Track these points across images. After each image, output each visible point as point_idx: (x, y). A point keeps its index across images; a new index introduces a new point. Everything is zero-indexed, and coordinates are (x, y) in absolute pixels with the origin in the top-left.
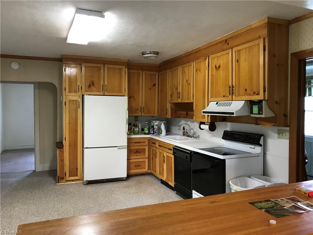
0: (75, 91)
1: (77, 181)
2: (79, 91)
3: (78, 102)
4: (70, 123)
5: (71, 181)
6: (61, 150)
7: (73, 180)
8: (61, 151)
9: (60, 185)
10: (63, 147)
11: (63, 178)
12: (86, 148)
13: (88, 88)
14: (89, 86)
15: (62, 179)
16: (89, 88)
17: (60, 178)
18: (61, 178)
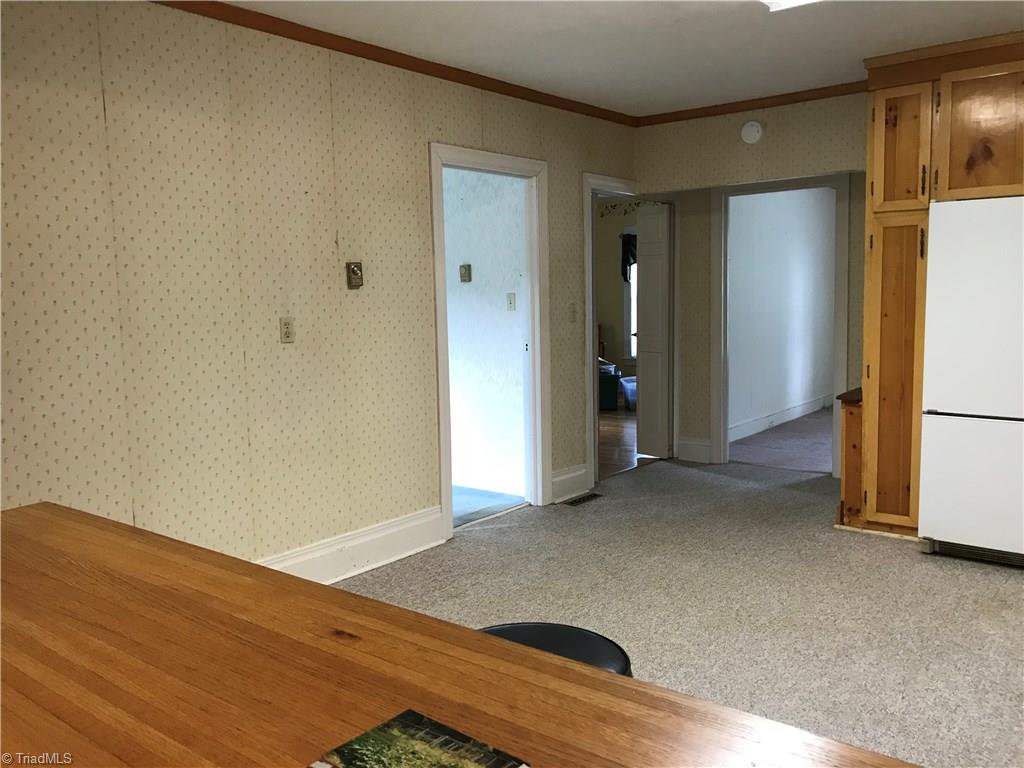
0: (909, 192)
1: (906, 534)
2: (923, 188)
3: (919, 233)
4: (886, 315)
5: (884, 528)
6: (854, 410)
7: (891, 528)
8: (851, 413)
9: (847, 531)
10: (861, 400)
11: (859, 511)
12: (930, 412)
13: (962, 172)
14: (971, 164)
15: (853, 512)
16: (969, 174)
17: (846, 507)
18: (850, 510)
